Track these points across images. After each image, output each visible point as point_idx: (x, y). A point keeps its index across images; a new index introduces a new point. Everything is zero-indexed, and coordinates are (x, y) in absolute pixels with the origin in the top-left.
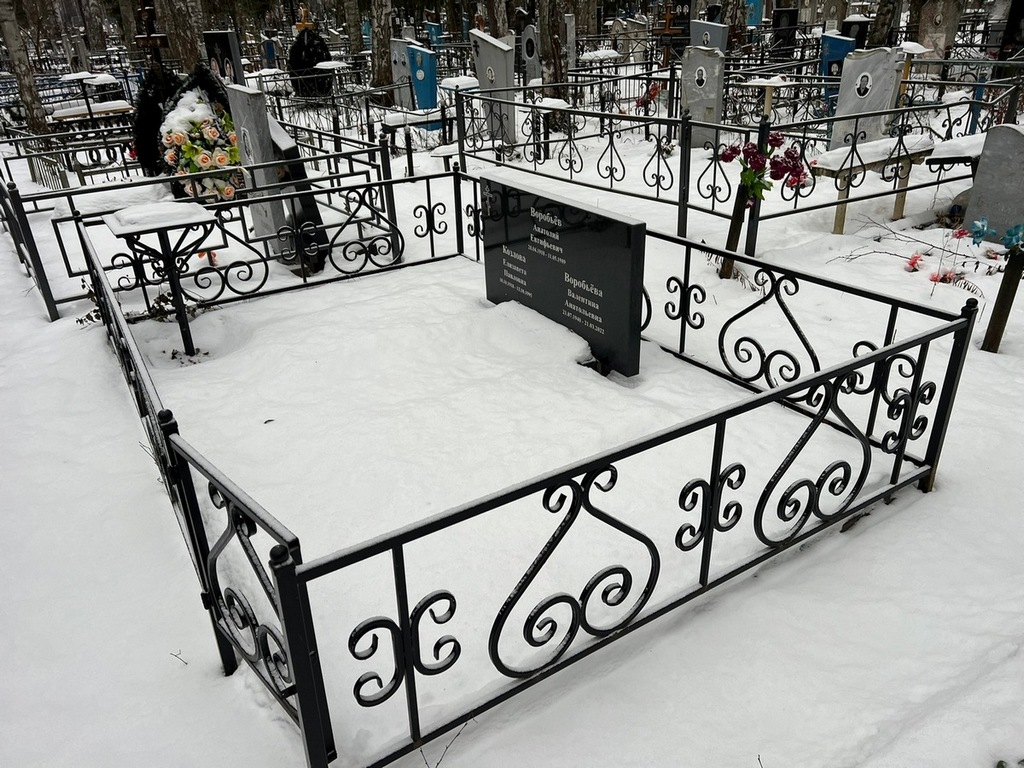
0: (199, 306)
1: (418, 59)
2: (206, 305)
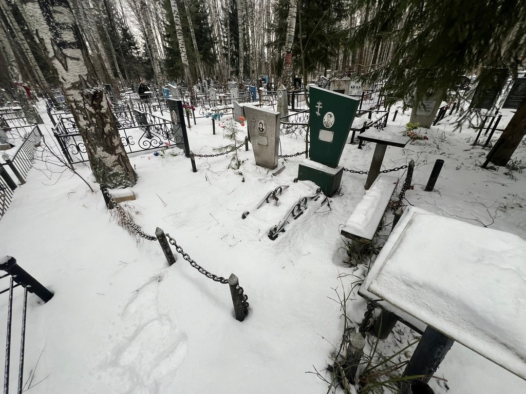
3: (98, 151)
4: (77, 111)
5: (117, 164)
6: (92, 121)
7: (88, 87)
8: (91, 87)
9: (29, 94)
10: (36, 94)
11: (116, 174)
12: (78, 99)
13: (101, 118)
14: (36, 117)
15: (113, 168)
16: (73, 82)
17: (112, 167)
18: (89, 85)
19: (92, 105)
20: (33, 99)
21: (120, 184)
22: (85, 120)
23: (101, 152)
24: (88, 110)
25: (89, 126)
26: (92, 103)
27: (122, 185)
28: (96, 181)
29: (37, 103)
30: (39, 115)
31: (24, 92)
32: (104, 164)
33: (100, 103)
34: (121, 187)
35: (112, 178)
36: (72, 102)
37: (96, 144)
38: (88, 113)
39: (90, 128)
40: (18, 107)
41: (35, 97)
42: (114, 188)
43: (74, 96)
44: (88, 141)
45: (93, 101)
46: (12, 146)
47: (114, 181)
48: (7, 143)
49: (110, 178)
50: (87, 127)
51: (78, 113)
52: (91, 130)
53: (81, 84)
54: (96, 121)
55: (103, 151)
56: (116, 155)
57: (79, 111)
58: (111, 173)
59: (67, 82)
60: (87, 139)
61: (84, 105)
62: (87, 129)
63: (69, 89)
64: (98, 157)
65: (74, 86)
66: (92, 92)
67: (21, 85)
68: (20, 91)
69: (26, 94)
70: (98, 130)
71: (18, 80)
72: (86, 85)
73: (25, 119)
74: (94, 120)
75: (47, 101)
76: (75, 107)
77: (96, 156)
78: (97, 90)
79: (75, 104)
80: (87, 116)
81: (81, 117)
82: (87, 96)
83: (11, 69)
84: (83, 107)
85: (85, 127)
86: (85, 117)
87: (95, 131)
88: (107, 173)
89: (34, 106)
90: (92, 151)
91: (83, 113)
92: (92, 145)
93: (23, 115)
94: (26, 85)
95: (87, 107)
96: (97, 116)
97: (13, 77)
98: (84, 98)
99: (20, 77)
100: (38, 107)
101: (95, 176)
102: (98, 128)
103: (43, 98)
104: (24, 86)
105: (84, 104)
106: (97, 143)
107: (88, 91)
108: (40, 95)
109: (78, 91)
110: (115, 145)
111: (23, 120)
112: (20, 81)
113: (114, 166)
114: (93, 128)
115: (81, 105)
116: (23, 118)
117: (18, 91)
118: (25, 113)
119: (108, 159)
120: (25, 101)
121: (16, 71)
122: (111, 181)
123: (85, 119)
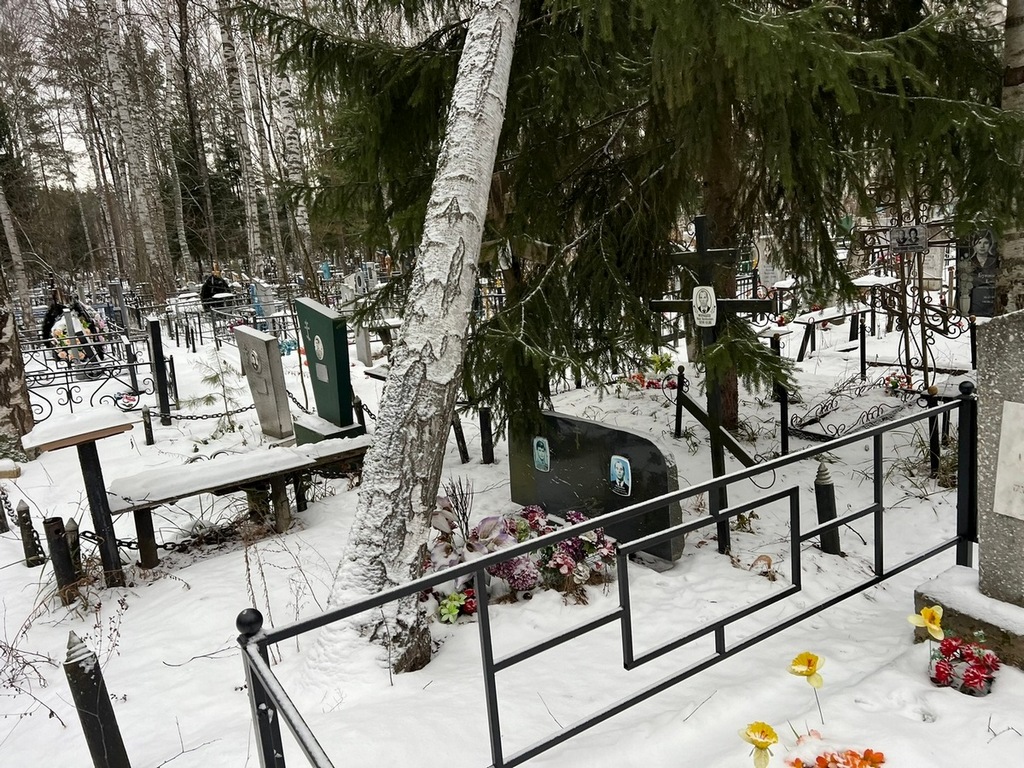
5: (8, 422)
56: (8, 407)
110: (12, 392)
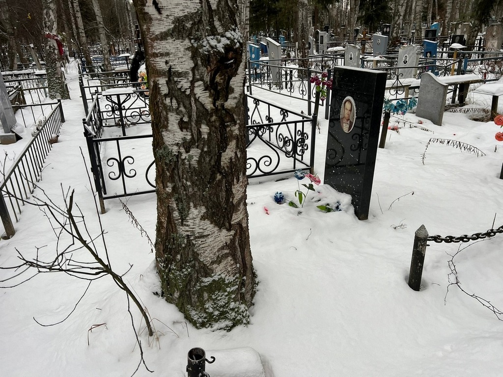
0: (131, 124)
1: (253, 50)
2: (134, 124)
3: (191, 216)
4: (168, 101)
5: (225, 256)
6: (200, 133)
7: (213, 32)
8: (220, 30)
9: (61, 51)
10: (68, 53)
11: (219, 285)
12: (179, 68)
13: (222, 123)
14: (62, 87)
15: (215, 266)
16: (181, 14)
17: (213, 263)
18: (217, 24)
19: (211, 87)
20: (64, 59)
21: (223, 315)
22: (181, 129)
23: (197, 221)
24: (196, 100)
25: (187, 146)
26: (213, 79)
27: (226, 318)
28: (160, 292)
29: (67, 64)
30: (66, 85)
31: (54, 49)
32: (196, 256)
33: (230, 79)
34: (224, 323)
35: (206, 295)
36: (160, 73)
37: (189, 198)
38: (194, 108)
39: (187, 151)
40: (44, 72)
41: (67, 56)
42: (203, 325)
43: (172, 57)
44: (174, 188)
45: (215, 75)
46: (18, 138)
47: (209, 306)
48: (13, 132)
49: (200, 296)
50: (182, 150)
51: (168, 109)
52: (191, 157)
53: (200, 21)
54: (209, 134)
55: (203, 218)
56: (229, 230)
57: (174, 101)
58: (207, 280)
59: (165, 13)
60: (173, 181)
61: (192, 87)
62: (180, 153)
63: (163, 36)
64: (185, 234)
65: (179, 29)
66: (220, 47)
67: (53, 39)
68: (50, 47)
69: (56, 52)
70: (208, 159)
71: (51, 30)
72: (211, 24)
73: (47, 90)
74: (205, 129)
75: (80, 62)
76: (164, 90)
77: (183, 231)
78: (232, 41)
79: (168, 83)
80: (190, 117)
81: (173, 120)
82: (207, 60)
83: (47, 13)
84: (188, 92)
85: (175, 148)
86: (186, 119)
87: (199, 162)
88: (198, 280)
89: (63, 69)
90: (176, 214)
91: (182, 109)
92: (179, 200)
93: (46, 84)
94: (60, 38)
95: (199, 91)
96: (214, 118)
97: (46, 26)
98: (196, 65)
99: (55, 25)
100: (67, 72)
101: (162, 277)
102: (208, 153)
103: (75, 59)
104: (56, 40)
105: (193, 83)
106: (194, 195)
107: (213, 43)
108: (72, 55)
109: (187, 41)
110: (235, 202)
111: (45, 91)
112: (54, 33)
113: (218, 261)
114: (195, 152)
115: (185, 84)
116: (44, 88)
117: (48, 48)
118: (49, 80)
119: (209, 240)
120: (52, 63)
121: (52, 17)
122: (203, 303)
123: (182, 125)
